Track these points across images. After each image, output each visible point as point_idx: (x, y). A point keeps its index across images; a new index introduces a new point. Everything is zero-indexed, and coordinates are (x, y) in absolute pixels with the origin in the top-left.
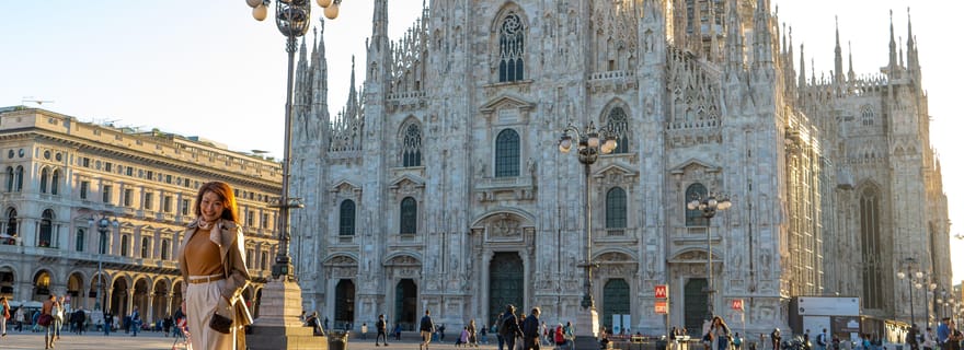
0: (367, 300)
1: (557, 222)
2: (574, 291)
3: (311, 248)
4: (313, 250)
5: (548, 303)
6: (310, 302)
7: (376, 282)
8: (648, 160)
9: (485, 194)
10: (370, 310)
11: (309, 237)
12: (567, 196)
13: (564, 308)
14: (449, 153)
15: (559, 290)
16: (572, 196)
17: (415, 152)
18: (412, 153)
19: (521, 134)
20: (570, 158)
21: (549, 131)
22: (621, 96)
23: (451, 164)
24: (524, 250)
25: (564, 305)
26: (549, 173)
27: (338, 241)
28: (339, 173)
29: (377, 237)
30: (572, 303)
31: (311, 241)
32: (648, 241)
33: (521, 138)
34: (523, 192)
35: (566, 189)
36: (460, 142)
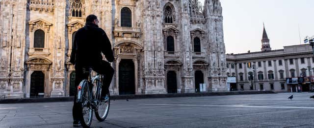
0: (58, 82)
1: (153, 48)
2: (161, 76)
3: (20, 53)
4: (21, 55)
5: (150, 81)
6: (19, 84)
7: (63, 73)
8: (186, 27)
9: (118, 33)
10: (59, 87)
11: (18, 48)
12: (156, 37)
13: (157, 83)
14: (103, 13)
15: (155, 75)
16: (159, 38)
17: (79, 11)
18: (77, 11)
19: (132, 10)
20: (157, 22)
21: (148, 11)
22: (171, 2)
23: (105, 18)
24: (135, 59)
25: (157, 81)
26: (149, 27)
27: (33, 50)
28: (34, 16)
29: (64, 49)
30: (160, 80)
31: (20, 49)
32: (187, 56)
33: (132, 12)
34: (136, 34)
35: (156, 35)
36: (110, 9)
